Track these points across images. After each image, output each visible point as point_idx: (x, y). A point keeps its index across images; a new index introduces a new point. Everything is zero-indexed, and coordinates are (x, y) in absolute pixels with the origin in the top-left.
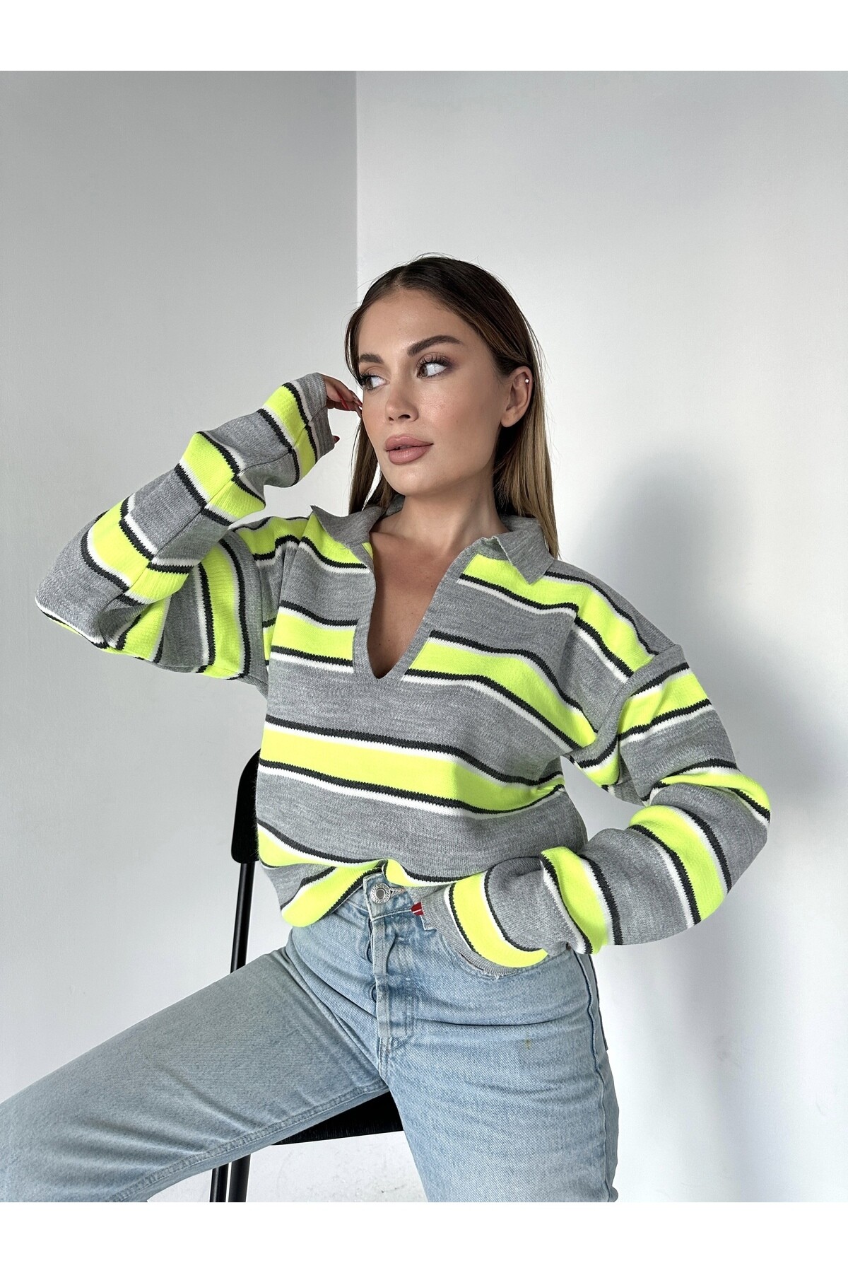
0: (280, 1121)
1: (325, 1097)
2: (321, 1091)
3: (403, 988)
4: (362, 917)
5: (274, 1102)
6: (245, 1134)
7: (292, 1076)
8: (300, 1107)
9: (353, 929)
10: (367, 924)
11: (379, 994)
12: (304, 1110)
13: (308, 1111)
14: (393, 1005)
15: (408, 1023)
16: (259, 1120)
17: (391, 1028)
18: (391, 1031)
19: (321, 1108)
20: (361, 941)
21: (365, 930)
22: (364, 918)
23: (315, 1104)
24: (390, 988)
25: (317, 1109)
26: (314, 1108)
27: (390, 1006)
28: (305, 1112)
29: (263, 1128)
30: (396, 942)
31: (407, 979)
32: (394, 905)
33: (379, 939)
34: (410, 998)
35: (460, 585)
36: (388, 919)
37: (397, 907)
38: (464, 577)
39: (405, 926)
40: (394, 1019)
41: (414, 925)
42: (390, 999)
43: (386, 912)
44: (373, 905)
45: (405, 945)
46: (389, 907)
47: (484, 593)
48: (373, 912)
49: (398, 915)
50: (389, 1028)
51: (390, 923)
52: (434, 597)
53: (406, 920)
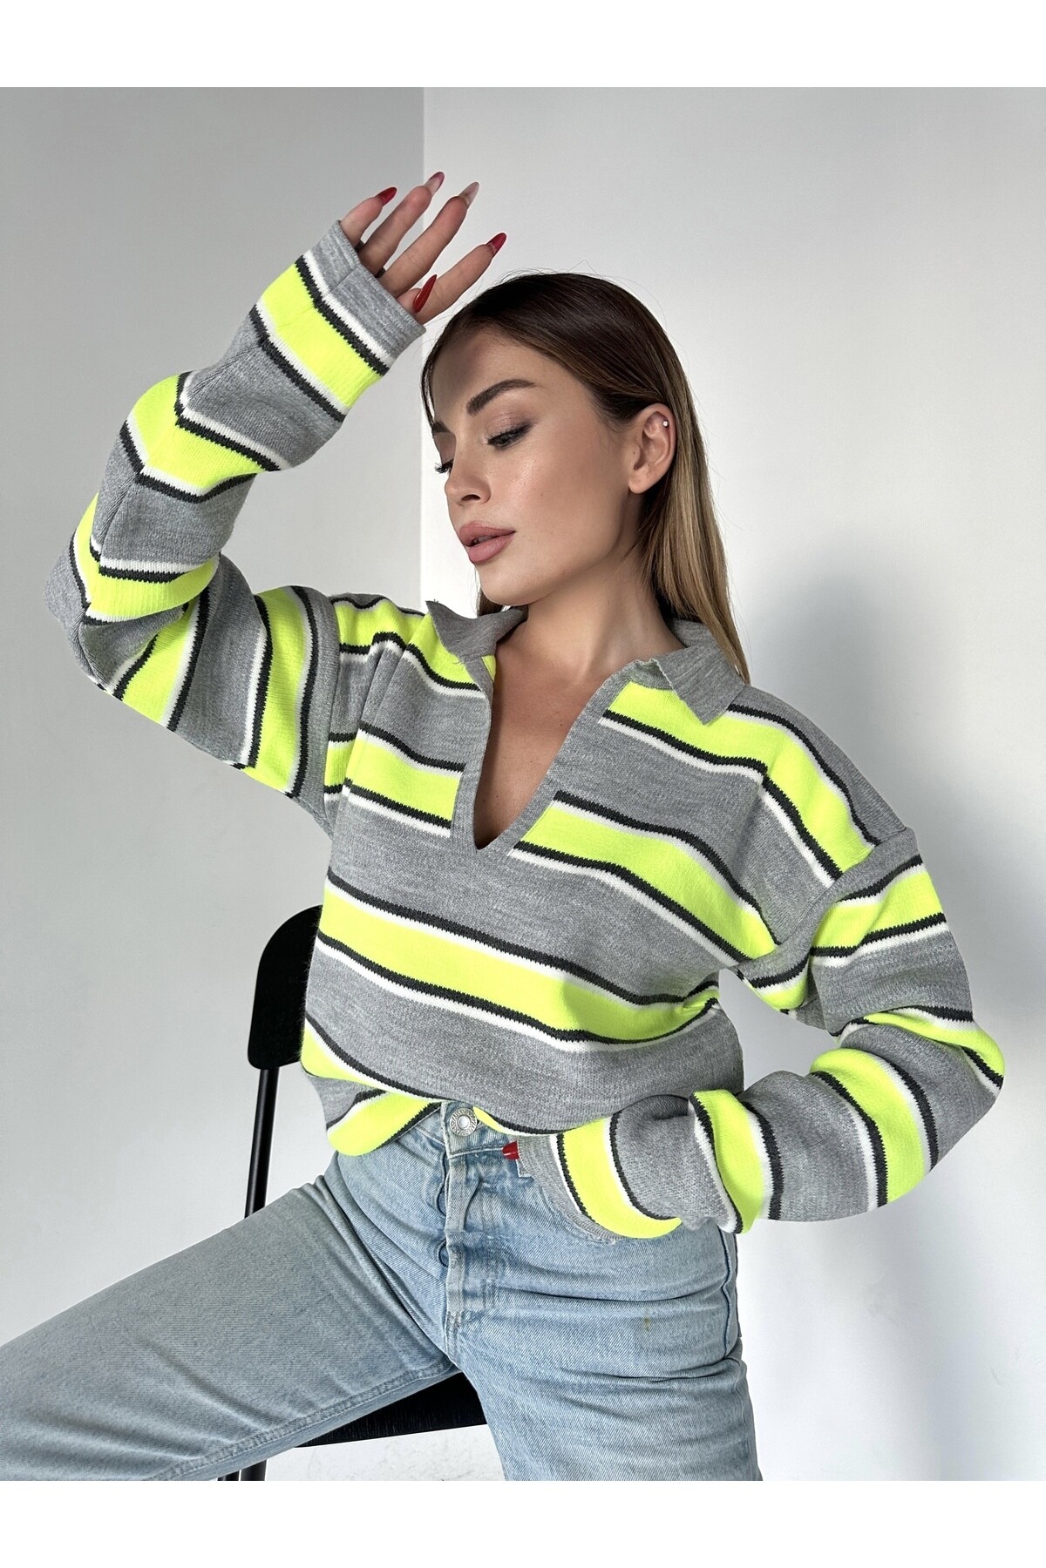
0: (305, 1416)
1: (366, 1383)
2: (360, 1375)
3: (483, 1248)
4: (434, 1151)
5: (297, 1390)
6: (258, 1433)
7: (322, 1355)
8: (332, 1397)
9: (420, 1165)
10: (441, 1161)
11: (452, 1257)
12: (338, 1401)
13: (344, 1402)
14: (471, 1272)
15: (487, 1294)
16: (275, 1414)
17: (465, 1300)
18: (465, 1304)
19: (359, 1399)
20: (431, 1183)
21: (436, 1168)
22: (437, 1152)
23: (353, 1393)
24: (466, 1249)
25: (354, 1400)
26: (351, 1398)
27: (467, 1273)
28: (339, 1404)
29: (282, 1425)
30: (480, 1188)
31: (489, 1237)
32: (481, 1140)
33: (456, 1184)
34: (493, 1263)
35: (603, 727)
36: (471, 1158)
37: (484, 1142)
38: (609, 715)
39: (494, 1170)
40: (468, 1288)
41: (505, 1168)
42: (467, 1264)
43: (469, 1148)
44: (452, 1137)
45: (492, 1193)
46: (474, 1142)
47: (635, 740)
48: (452, 1147)
49: (485, 1153)
50: (462, 1300)
51: (474, 1163)
52: (566, 742)
53: (495, 1161)
